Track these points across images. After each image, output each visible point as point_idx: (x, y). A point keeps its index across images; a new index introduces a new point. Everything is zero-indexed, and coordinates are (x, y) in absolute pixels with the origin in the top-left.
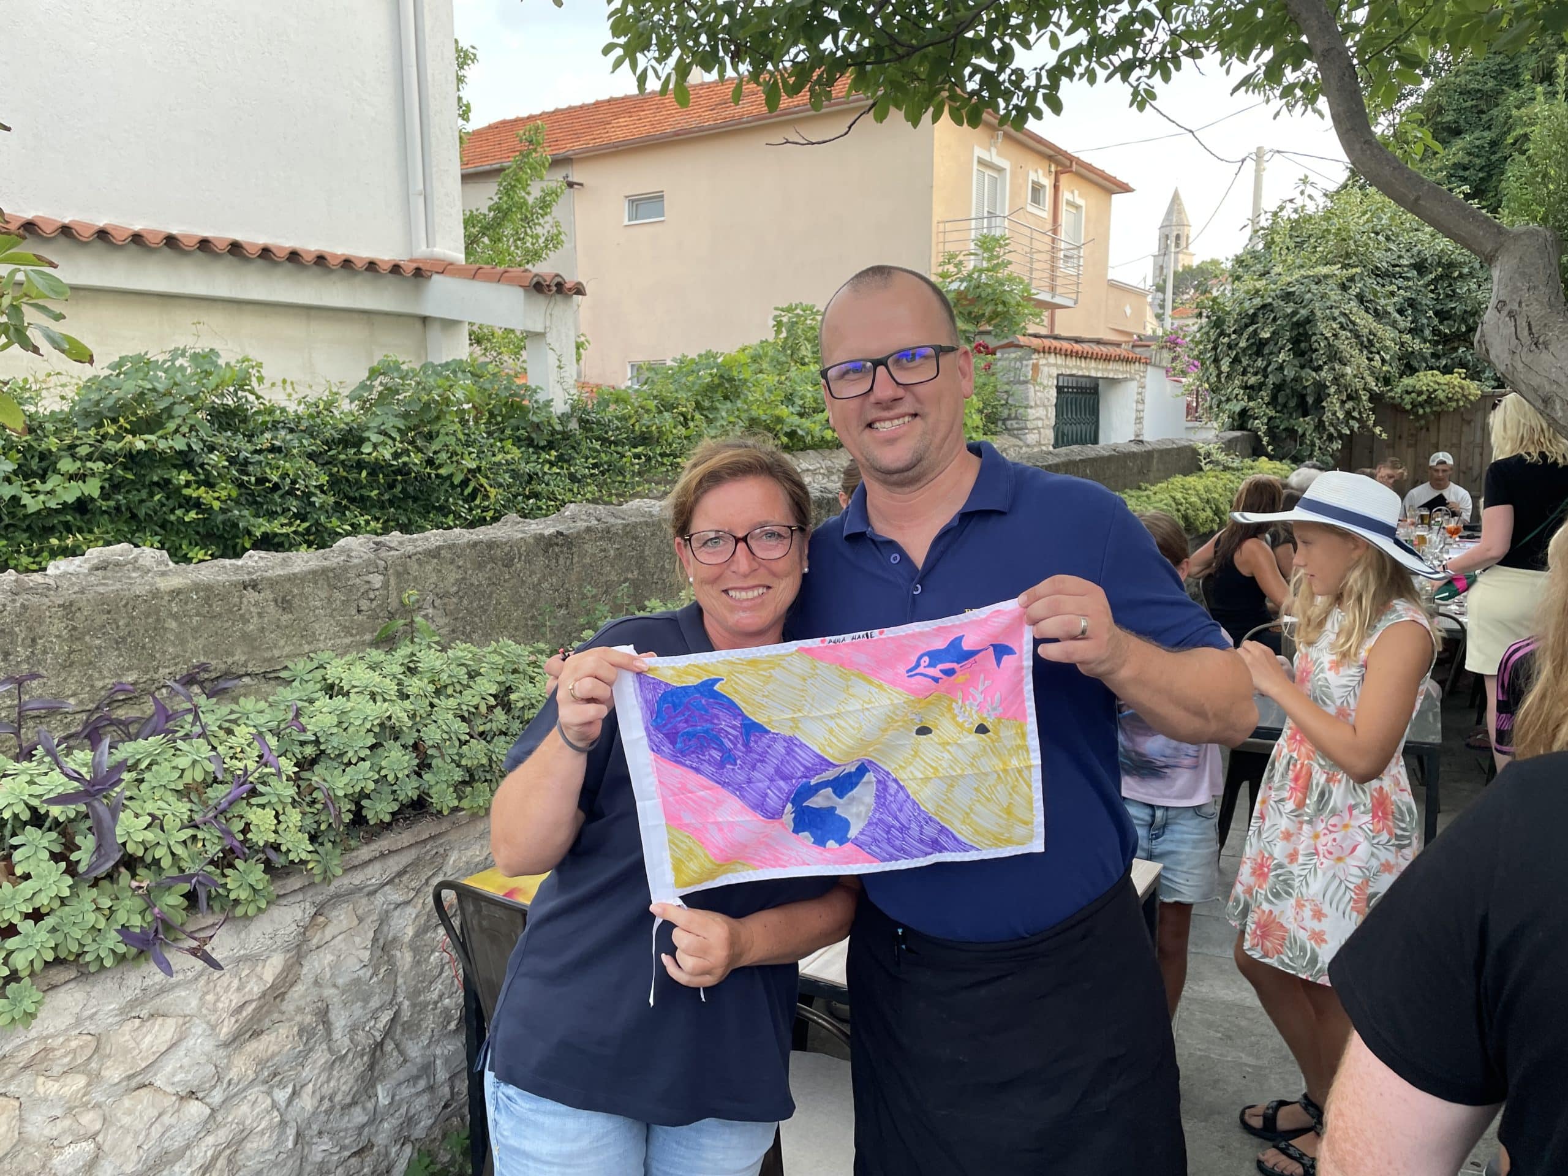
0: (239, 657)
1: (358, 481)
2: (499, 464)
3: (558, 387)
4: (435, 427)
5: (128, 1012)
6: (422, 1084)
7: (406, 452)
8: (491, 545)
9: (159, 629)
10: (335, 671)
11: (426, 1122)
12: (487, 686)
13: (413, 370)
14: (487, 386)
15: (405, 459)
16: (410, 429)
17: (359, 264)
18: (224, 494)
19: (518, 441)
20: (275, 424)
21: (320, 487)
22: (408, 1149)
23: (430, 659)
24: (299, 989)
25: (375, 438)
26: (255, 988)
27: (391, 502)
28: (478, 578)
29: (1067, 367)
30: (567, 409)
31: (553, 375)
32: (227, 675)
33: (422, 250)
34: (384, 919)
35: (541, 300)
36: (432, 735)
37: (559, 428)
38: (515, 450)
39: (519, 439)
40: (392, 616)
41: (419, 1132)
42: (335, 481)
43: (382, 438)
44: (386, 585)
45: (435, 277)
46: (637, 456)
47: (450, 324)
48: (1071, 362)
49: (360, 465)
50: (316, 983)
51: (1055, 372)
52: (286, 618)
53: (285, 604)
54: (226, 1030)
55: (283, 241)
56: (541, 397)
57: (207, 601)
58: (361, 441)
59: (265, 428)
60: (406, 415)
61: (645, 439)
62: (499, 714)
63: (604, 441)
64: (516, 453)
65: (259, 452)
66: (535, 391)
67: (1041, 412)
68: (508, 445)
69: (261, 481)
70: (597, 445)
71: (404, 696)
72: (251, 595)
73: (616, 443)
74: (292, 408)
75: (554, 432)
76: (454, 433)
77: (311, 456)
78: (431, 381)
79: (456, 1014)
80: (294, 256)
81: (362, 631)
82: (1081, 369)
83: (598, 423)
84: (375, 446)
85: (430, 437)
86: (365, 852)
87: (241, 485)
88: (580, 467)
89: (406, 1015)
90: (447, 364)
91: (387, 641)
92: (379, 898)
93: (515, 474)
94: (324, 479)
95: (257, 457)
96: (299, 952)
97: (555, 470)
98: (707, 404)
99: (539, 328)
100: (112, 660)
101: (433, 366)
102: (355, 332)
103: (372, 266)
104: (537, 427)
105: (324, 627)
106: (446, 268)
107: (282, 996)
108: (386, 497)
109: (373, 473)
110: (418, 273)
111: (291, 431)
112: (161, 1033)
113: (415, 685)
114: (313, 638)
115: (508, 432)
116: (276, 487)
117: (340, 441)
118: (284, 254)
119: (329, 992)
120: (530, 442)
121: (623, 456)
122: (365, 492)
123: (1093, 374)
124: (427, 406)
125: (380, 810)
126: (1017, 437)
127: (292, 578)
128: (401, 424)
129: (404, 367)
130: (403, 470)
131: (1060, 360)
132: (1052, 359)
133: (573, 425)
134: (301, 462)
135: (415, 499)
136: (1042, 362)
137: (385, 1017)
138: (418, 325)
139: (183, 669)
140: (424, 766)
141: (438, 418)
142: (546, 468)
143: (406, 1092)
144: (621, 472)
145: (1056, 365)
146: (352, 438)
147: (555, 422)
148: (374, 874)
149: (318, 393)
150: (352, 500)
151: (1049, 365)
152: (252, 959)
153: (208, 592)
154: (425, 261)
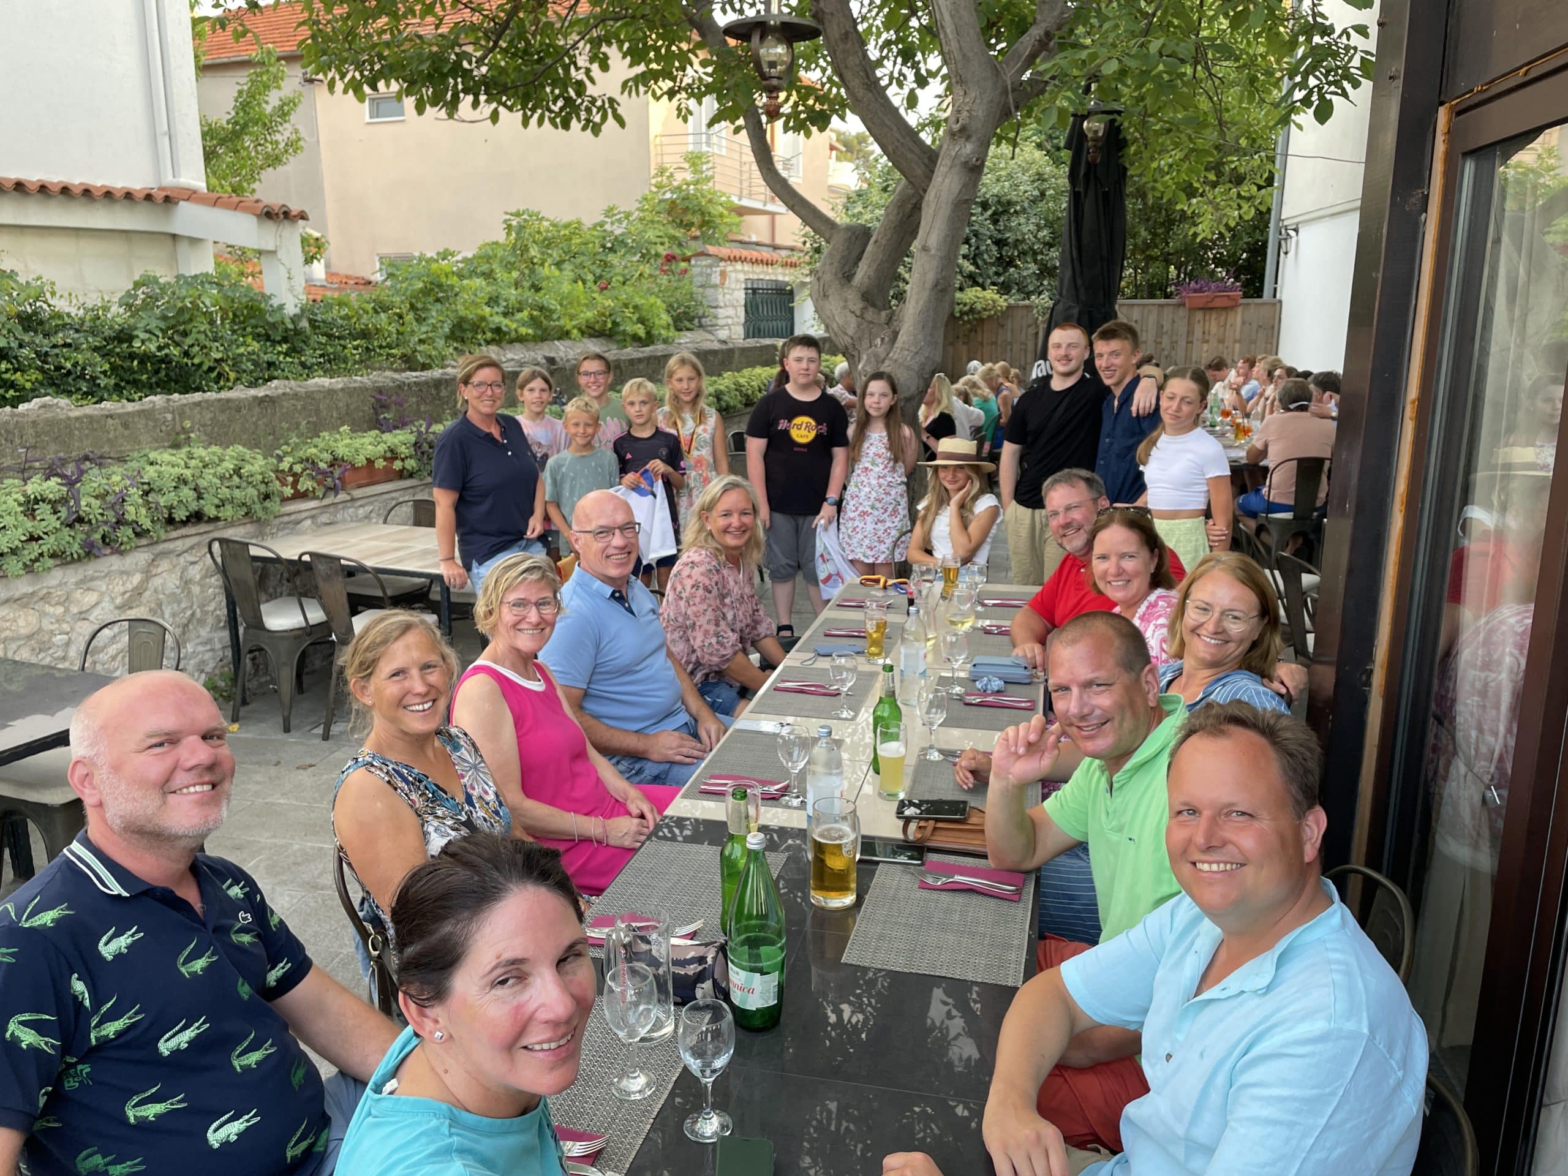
0: (106, 449)
1: (131, 369)
2: (242, 355)
3: (290, 296)
4: (189, 327)
5: (79, 584)
6: (208, 647)
7: (167, 346)
8: (228, 400)
9: (71, 434)
10: (153, 455)
11: (211, 665)
12: (229, 465)
13: (169, 283)
14: (230, 294)
15: (166, 351)
16: (169, 328)
17: (118, 195)
18: (33, 377)
19: (257, 337)
20: (64, 326)
21: (104, 373)
22: (203, 676)
23: (199, 452)
24: (147, 594)
25: (143, 336)
26: (129, 586)
27: (158, 384)
28: (222, 417)
29: (753, 272)
30: (297, 311)
31: (285, 285)
32: (101, 457)
33: (169, 180)
34: (184, 570)
35: (270, 225)
36: (203, 483)
37: (291, 326)
38: (255, 343)
39: (259, 335)
40: (178, 434)
41: (208, 669)
42: (114, 368)
43: (147, 336)
44: (174, 419)
45: (182, 203)
46: (356, 348)
47: (194, 241)
48: (758, 269)
49: (132, 356)
50: (156, 591)
51: (742, 277)
52: (127, 433)
53: (126, 426)
54: (119, 601)
55: (55, 177)
56: (275, 302)
57: (91, 422)
58: (130, 339)
59: (58, 329)
60: (164, 318)
61: (365, 334)
62: (236, 478)
63: (330, 336)
64: (255, 346)
65: (54, 346)
66: (269, 298)
67: (730, 312)
68: (249, 340)
69: (58, 368)
70: (323, 340)
71: (187, 467)
72: (110, 421)
73: (339, 338)
74: (73, 312)
75: (286, 330)
76: (205, 332)
77: (96, 349)
78: (184, 292)
79: (224, 618)
80: (65, 191)
81: (163, 440)
82: (767, 274)
83: (324, 322)
84: (143, 342)
85: (185, 334)
86: (174, 534)
87: (41, 370)
88: (309, 357)
89: (198, 614)
90: (196, 277)
91: (176, 446)
92: (182, 559)
93: (256, 364)
94: (107, 367)
95: (57, 351)
96: (148, 574)
97: (289, 359)
98: (419, 305)
99: (271, 247)
100: (53, 447)
101: (183, 276)
102: (117, 247)
103: (129, 196)
104: (273, 326)
105: (144, 438)
106: (191, 195)
107: (140, 594)
108: (154, 380)
109: (142, 362)
110: (167, 199)
111: (77, 331)
112: (91, 598)
113: (193, 463)
114: (140, 443)
115: (249, 329)
116: (69, 373)
117: (115, 338)
118: (57, 189)
119: (161, 596)
120: (268, 338)
121: (345, 347)
122: (136, 376)
123: (780, 278)
124: (182, 310)
125: (181, 514)
126: (710, 332)
127: (128, 414)
128: (163, 325)
129: (161, 281)
130: (166, 359)
131: (747, 267)
132: (739, 266)
133: (304, 324)
134: (88, 354)
135: (176, 382)
136: (730, 268)
137: (189, 613)
138: (169, 242)
139: (82, 453)
140: (200, 497)
141: (191, 320)
142: (281, 358)
143: (200, 648)
144: (345, 362)
145: (742, 271)
146: (124, 336)
147: (287, 321)
148: (179, 545)
149: (93, 300)
150: (128, 382)
151: (736, 271)
152: (128, 573)
153: (90, 417)
154: (172, 189)
